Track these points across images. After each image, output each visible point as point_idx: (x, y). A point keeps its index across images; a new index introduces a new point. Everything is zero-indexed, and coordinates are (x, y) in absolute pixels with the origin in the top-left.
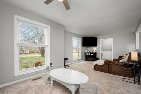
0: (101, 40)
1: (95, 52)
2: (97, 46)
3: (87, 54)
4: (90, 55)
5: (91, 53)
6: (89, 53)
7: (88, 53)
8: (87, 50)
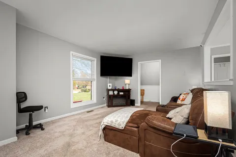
0: (139, 63)
1: (127, 88)
2: (131, 76)
3: (111, 93)
4: (118, 93)
5: (119, 91)
6: (115, 90)
7: (113, 90)
8: (111, 85)
